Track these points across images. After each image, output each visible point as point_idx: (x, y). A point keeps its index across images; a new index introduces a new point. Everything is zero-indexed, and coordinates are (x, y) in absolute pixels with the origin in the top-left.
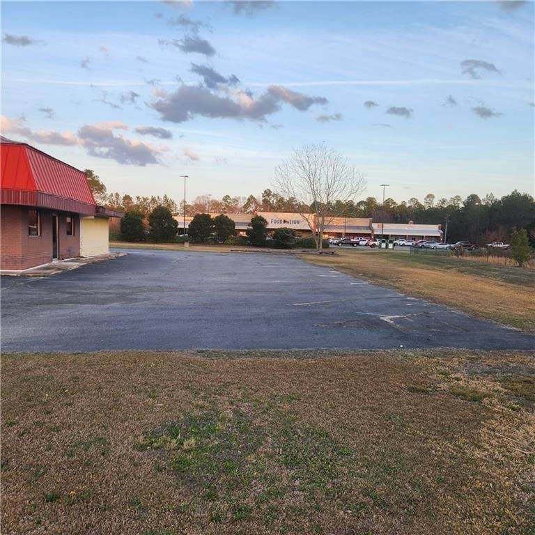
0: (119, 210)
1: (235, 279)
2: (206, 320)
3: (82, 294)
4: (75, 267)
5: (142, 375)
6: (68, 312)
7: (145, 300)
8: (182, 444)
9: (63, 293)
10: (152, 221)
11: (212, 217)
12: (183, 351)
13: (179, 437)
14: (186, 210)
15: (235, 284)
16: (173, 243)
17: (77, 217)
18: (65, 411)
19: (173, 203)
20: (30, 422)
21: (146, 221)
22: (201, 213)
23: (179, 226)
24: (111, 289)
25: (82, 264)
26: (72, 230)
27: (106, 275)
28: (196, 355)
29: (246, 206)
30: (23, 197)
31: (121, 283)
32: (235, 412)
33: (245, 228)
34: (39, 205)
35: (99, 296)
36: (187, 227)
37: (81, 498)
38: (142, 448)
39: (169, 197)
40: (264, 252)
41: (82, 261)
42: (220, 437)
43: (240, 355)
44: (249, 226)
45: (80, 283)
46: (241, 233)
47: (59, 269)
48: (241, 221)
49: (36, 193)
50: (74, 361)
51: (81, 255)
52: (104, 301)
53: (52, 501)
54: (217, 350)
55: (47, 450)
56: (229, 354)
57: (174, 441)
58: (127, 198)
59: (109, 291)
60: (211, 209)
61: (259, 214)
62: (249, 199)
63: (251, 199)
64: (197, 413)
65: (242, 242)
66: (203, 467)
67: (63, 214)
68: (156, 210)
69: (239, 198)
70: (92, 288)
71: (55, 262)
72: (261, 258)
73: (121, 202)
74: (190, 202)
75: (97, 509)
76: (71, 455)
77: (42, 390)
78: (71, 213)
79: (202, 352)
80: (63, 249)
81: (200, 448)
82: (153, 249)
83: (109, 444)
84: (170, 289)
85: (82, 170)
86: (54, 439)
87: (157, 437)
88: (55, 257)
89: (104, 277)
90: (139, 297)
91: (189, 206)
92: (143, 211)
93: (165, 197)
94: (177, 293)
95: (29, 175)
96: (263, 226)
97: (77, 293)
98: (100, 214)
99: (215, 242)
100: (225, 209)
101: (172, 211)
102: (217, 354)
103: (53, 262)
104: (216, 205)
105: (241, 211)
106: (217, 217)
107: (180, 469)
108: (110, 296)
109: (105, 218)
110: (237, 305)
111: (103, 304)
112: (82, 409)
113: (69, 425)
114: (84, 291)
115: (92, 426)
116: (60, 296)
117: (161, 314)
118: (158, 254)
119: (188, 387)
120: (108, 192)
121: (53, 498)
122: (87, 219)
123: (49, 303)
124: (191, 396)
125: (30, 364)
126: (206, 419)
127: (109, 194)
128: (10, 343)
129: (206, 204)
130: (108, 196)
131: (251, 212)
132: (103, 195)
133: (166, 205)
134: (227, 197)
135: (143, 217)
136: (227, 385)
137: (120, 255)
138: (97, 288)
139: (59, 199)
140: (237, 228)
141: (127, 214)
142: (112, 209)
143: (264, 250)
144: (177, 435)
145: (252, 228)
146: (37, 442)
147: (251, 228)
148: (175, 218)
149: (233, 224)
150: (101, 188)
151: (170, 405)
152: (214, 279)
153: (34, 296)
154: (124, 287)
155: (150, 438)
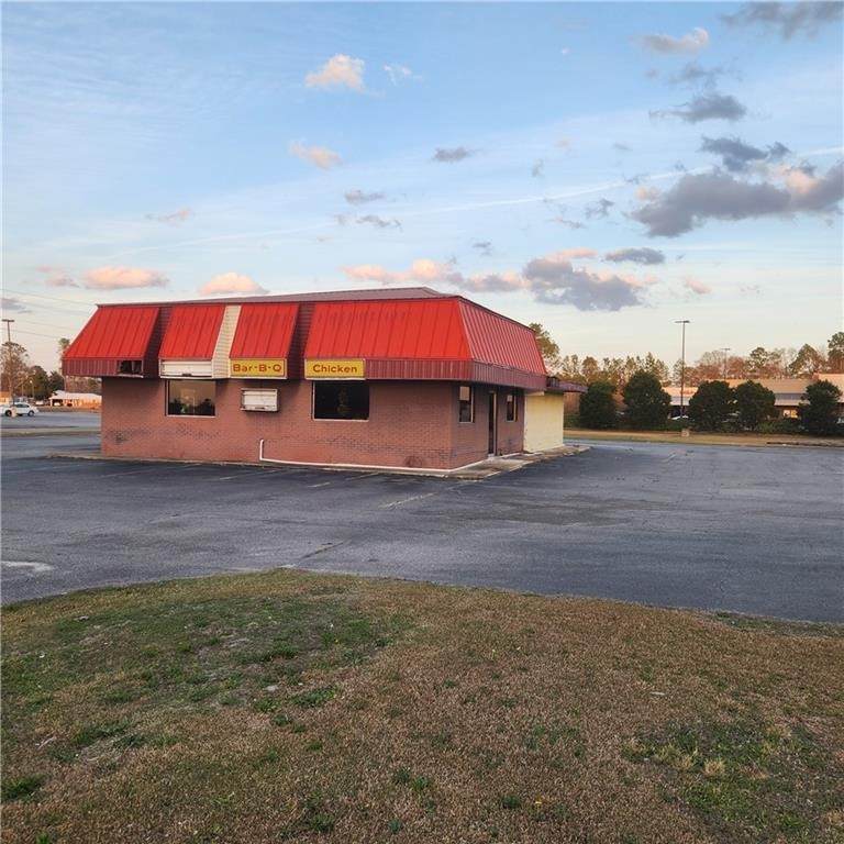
0: (578, 380)
1: (778, 493)
2: (729, 562)
3: (529, 506)
4: (518, 467)
5: (627, 639)
6: (511, 532)
7: (621, 521)
8: (702, 765)
9: (502, 503)
10: (628, 395)
11: (730, 387)
12: (691, 611)
13: (695, 752)
14: (685, 375)
15: (780, 502)
16: (662, 430)
17: (520, 394)
18: (517, 679)
19: (662, 365)
20: (473, 687)
21: (618, 397)
22: (710, 381)
23: (672, 403)
24: (569, 501)
25: (528, 462)
26: (514, 413)
27: (560, 480)
28: (716, 619)
29: (796, 365)
30: (454, 371)
31: (583, 493)
32: (796, 730)
33: (796, 403)
34: (473, 380)
35: (552, 511)
36: (686, 403)
37: (550, 814)
38: (636, 758)
39: (656, 357)
40: (834, 446)
41: (528, 459)
42: (770, 768)
43: (799, 630)
44: (803, 399)
45: (525, 491)
46: (786, 412)
47: (497, 469)
48: (788, 392)
49: (470, 363)
50: (525, 606)
51: (525, 449)
52: (561, 520)
53: (510, 808)
54: (753, 616)
55: (499, 731)
56: (776, 626)
57: (688, 758)
58: (590, 361)
59: (567, 504)
60: (730, 372)
61: (823, 377)
62: (801, 353)
63: (807, 352)
64: (724, 718)
65: (789, 428)
66: (743, 813)
67: (502, 390)
68: (634, 379)
69: (783, 350)
70: (543, 499)
71: (491, 459)
72: (827, 457)
73: (580, 368)
74: (691, 363)
75: (574, 837)
76: (531, 746)
77: (487, 642)
78: (512, 387)
79: (725, 615)
80: (501, 440)
81: (735, 780)
82: (630, 440)
83: (585, 740)
84: (661, 505)
85: (527, 324)
86: (507, 718)
87: (659, 746)
88: (491, 451)
89: (556, 482)
90: (612, 516)
91: (689, 369)
92: (614, 381)
93: (650, 356)
94: (674, 513)
95: (462, 338)
96: (830, 398)
97: (521, 505)
98: (553, 387)
99: (736, 429)
100: (754, 371)
101: (661, 378)
102: (754, 623)
103: (489, 459)
104: (737, 365)
105: (786, 375)
106: (740, 386)
107: (702, 806)
108: (567, 511)
109: (559, 393)
110: (787, 539)
111: (559, 524)
112: (541, 679)
113: (526, 701)
114: (533, 503)
115: (557, 708)
116: (499, 508)
117: (650, 546)
118: (639, 448)
119: (706, 673)
120: (562, 355)
121: (512, 805)
122: (534, 397)
123: (486, 517)
124: (710, 687)
125: (468, 602)
126: (741, 731)
127: (563, 357)
128: (442, 571)
129: (720, 366)
130: (561, 361)
131: (805, 375)
132: (554, 360)
133: (650, 369)
134: (760, 350)
135: (614, 389)
136: (776, 679)
137: (580, 450)
138: (551, 499)
139: (500, 369)
140: (777, 403)
141: (590, 386)
142: (567, 379)
143: (833, 441)
144: (692, 749)
145: (809, 403)
146: (485, 718)
147: (807, 402)
148: (666, 390)
149: (771, 396)
150: (552, 349)
151: (676, 696)
152: (738, 492)
153: (467, 507)
154: (588, 499)
155: (648, 745)
